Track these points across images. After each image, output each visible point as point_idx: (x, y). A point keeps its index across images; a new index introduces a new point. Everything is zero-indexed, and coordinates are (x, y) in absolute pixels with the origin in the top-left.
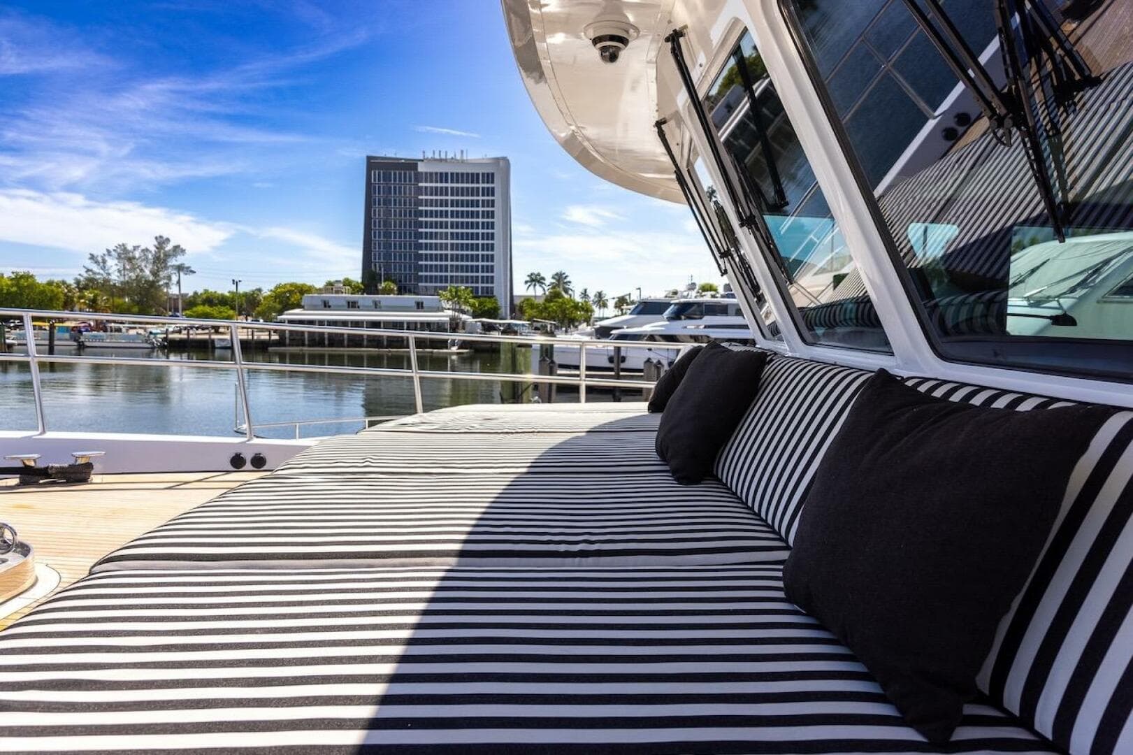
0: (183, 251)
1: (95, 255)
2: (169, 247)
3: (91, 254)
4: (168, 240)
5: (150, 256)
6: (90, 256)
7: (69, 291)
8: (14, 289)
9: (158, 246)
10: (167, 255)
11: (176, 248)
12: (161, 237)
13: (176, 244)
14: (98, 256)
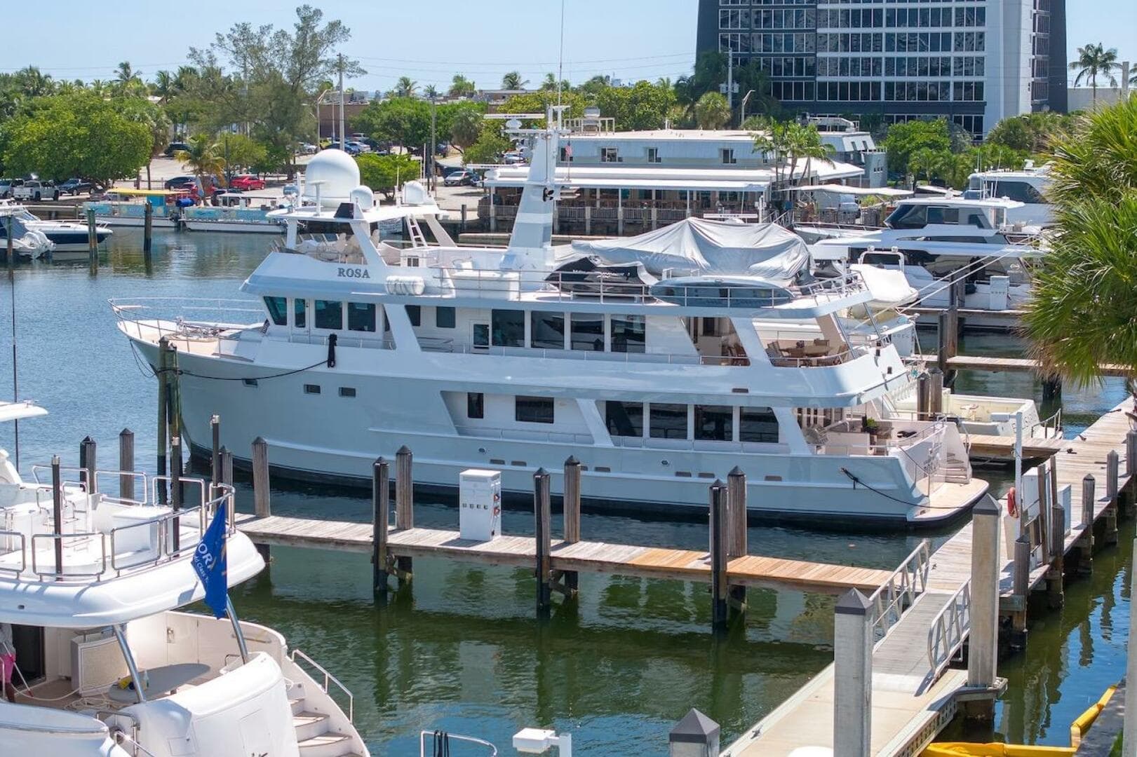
0: (346, 32)
1: (198, 49)
2: (321, 26)
3: (191, 49)
4: (318, 13)
5: (289, 47)
6: (190, 52)
7: (159, 126)
8: (83, 131)
9: (301, 24)
10: (318, 42)
11: (334, 26)
12: (306, 8)
13: (333, 20)
14: (202, 51)
